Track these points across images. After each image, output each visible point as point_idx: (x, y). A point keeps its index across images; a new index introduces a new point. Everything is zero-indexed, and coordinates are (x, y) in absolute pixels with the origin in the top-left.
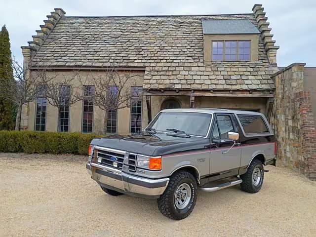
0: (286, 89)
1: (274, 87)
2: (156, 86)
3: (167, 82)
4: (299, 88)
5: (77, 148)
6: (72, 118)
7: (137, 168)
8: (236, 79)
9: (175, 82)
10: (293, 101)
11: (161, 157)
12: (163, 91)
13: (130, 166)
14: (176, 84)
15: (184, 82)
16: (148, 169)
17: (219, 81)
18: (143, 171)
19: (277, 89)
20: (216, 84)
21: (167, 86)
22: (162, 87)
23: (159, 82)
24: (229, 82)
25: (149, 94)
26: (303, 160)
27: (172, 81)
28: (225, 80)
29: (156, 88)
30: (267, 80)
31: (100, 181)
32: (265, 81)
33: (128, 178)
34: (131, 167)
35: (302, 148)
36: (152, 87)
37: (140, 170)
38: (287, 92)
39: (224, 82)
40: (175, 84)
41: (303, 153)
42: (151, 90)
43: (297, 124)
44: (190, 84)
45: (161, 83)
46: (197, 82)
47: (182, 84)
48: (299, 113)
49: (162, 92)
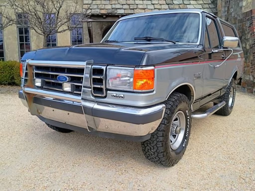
0: (232, 10)
1: (216, 11)
2: (97, 12)
3: (109, 7)
4: (247, 7)
5: (13, 78)
6: (8, 50)
7: (107, 90)
8: (178, 3)
9: (117, 7)
10: (241, 21)
11: (152, 68)
12: (105, 16)
13: (94, 88)
14: (119, 9)
15: (126, 7)
16: (132, 90)
17: (162, 6)
18: (122, 94)
19: (219, 13)
20: (159, 9)
21: (110, 11)
22: (103, 12)
23: (100, 6)
24: (171, 6)
25: (90, 20)
26: (252, 79)
27: (114, 6)
28: (168, 4)
29: (98, 13)
30: (208, 4)
31: (43, 115)
32: (207, 6)
33: (92, 109)
34: (96, 90)
35: (251, 68)
36: (93, 13)
37: (114, 93)
38: (233, 14)
39: (167, 7)
40: (117, 9)
41: (252, 72)
42: (93, 16)
43: (246, 45)
44: (133, 9)
45: (103, 8)
46: (140, 7)
47: (125, 9)
48: (248, 33)
49: (104, 18)
